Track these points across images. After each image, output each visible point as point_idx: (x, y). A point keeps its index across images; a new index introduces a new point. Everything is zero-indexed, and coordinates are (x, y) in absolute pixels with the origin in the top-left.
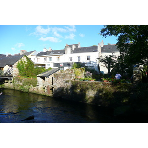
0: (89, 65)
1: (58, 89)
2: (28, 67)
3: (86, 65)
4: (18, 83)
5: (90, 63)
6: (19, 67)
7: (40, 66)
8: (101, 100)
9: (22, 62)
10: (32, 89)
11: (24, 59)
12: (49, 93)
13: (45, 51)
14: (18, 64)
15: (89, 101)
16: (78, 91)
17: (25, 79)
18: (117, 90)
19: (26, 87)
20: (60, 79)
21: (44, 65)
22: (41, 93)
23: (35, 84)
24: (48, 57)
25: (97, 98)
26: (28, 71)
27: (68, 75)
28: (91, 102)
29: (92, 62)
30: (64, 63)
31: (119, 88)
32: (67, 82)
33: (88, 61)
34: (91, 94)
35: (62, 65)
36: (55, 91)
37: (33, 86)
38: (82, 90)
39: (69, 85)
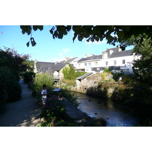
0: (124, 68)
1: (90, 88)
2: (70, 72)
3: (121, 68)
4: (63, 84)
5: (125, 66)
6: (64, 72)
7: (80, 71)
8: (117, 95)
9: (66, 68)
10: (73, 89)
11: (67, 66)
12: (84, 91)
13: (85, 57)
14: (64, 70)
15: (110, 96)
16: (103, 89)
17: (68, 81)
18: (127, 88)
19: (68, 87)
20: (91, 81)
21: (84, 70)
22: (79, 91)
23: (74, 85)
24: (87, 63)
25: (114, 94)
26: (70, 76)
27: (96, 78)
28: (111, 97)
29: (127, 66)
30: (100, 68)
31: (128, 86)
32: (95, 82)
33: (123, 65)
34: (111, 91)
35: (98, 69)
36: (88, 89)
37: (73, 86)
38: (105, 89)
39: (97, 85)
